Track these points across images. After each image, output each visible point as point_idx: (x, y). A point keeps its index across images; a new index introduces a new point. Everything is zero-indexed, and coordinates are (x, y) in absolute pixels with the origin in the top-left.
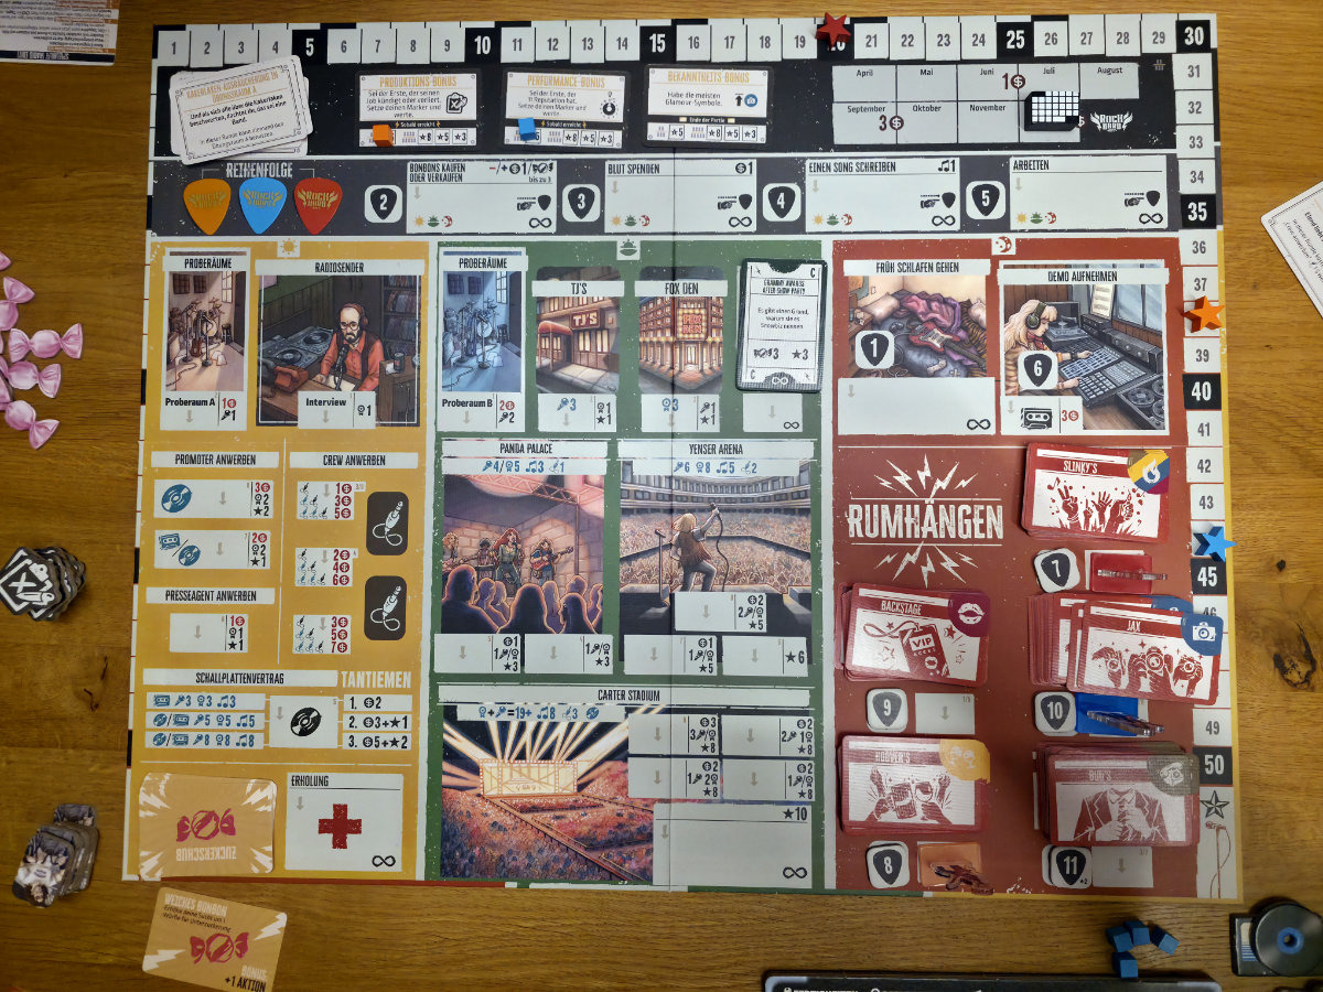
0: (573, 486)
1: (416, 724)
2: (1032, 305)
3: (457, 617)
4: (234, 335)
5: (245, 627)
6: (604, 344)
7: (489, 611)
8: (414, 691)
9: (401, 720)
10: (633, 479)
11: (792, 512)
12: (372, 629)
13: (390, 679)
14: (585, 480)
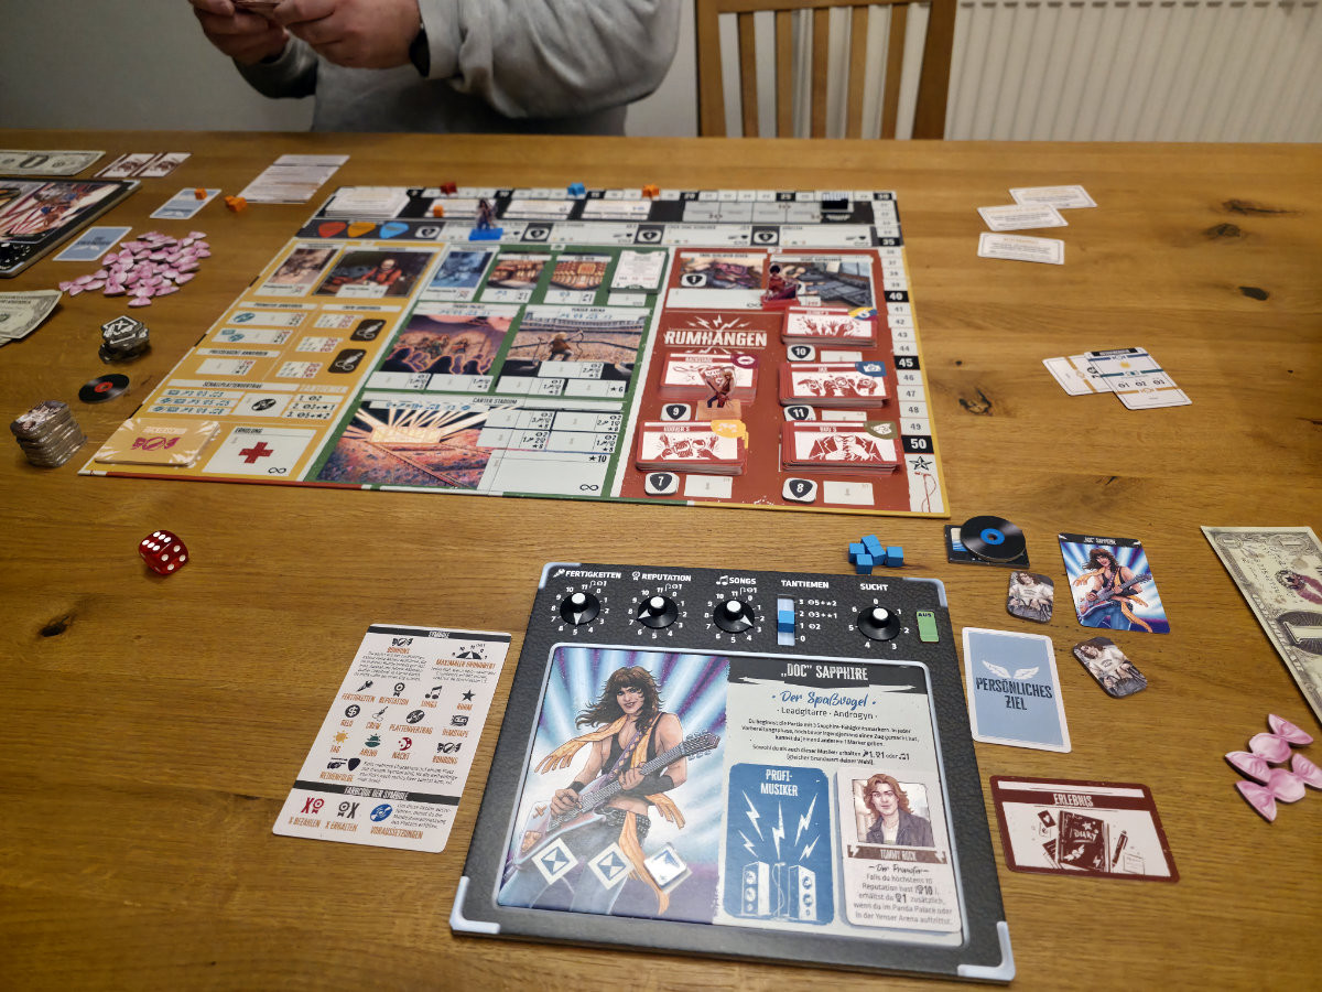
0: (490, 321)
1: (340, 407)
2: (790, 268)
3: (394, 363)
4: (319, 267)
5: (251, 366)
7: (415, 365)
8: (347, 395)
9: (330, 406)
10: (531, 319)
11: (630, 333)
12: (333, 369)
13: (333, 389)
14: (501, 318)
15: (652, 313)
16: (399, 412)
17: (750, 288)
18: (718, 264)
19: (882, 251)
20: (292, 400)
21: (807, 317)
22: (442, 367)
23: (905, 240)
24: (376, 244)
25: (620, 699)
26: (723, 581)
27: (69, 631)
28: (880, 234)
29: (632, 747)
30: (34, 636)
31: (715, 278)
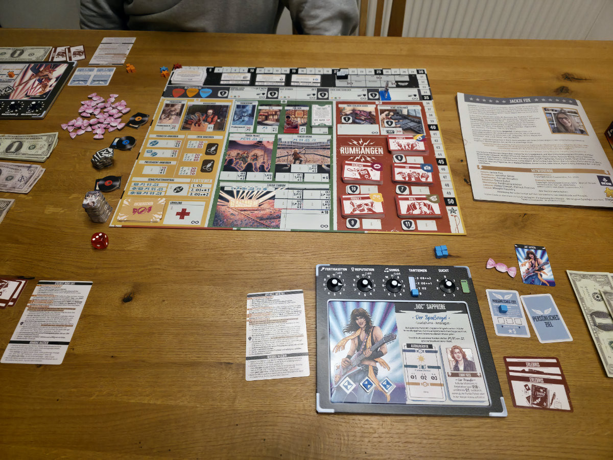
0: (264, 143)
1: (212, 191)
2: (387, 112)
3: (228, 166)
4: (179, 114)
5: (166, 169)
6: (276, 117)
7: (238, 167)
8: (213, 184)
9: (207, 189)
10: (281, 142)
11: (325, 149)
12: (203, 170)
13: (206, 181)
14: (268, 142)
15: (332, 137)
16: (238, 192)
17: (372, 124)
18: (356, 110)
19: (424, 102)
20: (190, 187)
21: (397, 140)
22: (249, 168)
23: (433, 96)
24: (201, 101)
25: (357, 321)
26: (387, 270)
27: (134, 300)
28: (423, 94)
29: (365, 340)
30: (120, 303)
31: (356, 119)
